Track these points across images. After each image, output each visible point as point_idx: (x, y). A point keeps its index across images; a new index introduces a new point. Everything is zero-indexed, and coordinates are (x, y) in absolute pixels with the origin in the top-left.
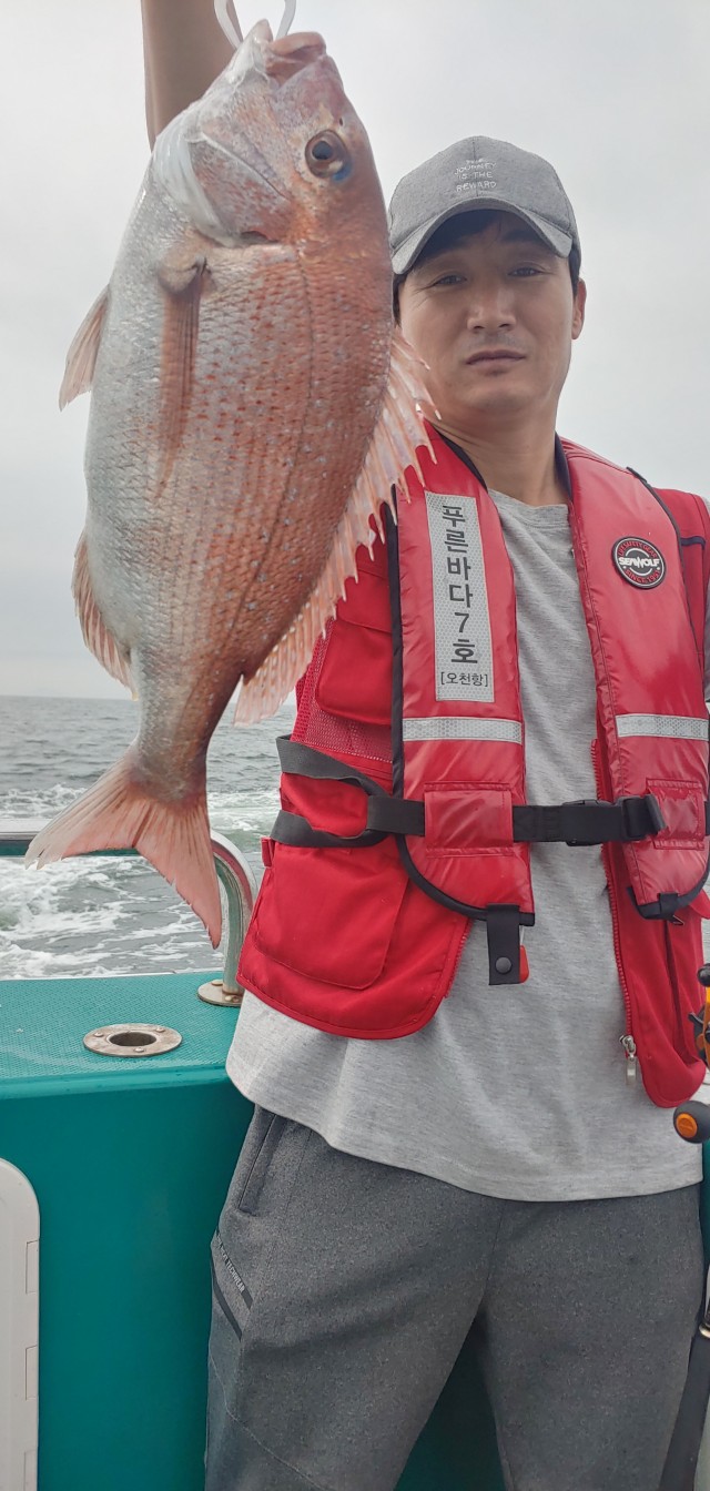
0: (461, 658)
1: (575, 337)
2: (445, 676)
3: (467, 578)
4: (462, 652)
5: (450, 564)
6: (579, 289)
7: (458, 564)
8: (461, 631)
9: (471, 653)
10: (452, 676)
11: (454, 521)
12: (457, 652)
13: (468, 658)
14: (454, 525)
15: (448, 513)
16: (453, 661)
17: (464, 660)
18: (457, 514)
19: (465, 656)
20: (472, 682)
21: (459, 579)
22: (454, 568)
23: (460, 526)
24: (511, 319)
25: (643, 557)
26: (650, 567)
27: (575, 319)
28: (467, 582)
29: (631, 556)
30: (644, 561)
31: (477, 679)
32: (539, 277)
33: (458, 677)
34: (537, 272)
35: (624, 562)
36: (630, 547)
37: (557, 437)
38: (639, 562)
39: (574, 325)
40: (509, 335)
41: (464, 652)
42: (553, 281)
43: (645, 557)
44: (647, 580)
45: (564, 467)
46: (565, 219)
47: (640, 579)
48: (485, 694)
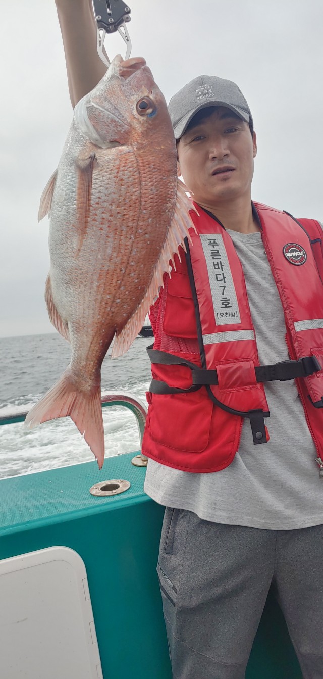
0: (224, 306)
3: (222, 270)
5: (214, 265)
6: (253, 135)
7: (218, 264)
10: (222, 314)
11: (213, 246)
20: (231, 316)
21: (219, 271)
22: (216, 267)
25: (296, 251)
26: (300, 255)
28: (223, 272)
29: (291, 252)
30: (297, 253)
35: (289, 255)
36: (290, 248)
44: (300, 261)
45: (257, 215)
47: (297, 261)
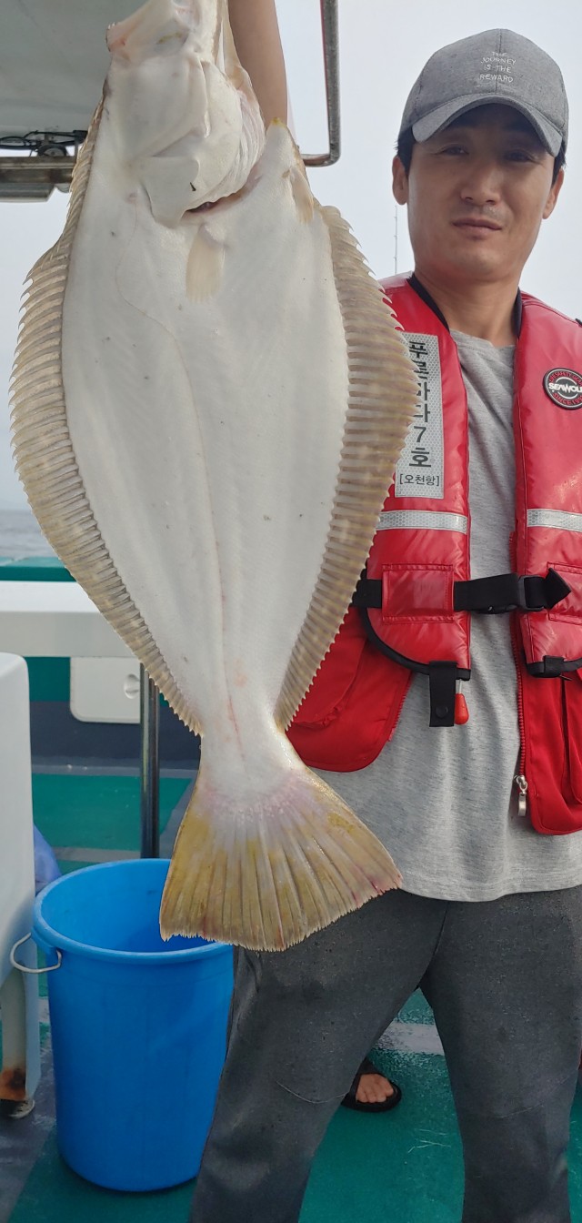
0: (417, 463)
1: (545, 217)
2: (403, 477)
4: (418, 458)
6: (557, 177)
8: (419, 441)
9: (426, 459)
10: (409, 477)
11: (418, 354)
12: (414, 458)
13: (423, 463)
14: (418, 356)
15: (413, 347)
16: (411, 465)
17: (420, 465)
18: (422, 348)
19: (420, 462)
20: (426, 482)
23: (423, 358)
24: (496, 196)
25: (570, 384)
26: (576, 393)
27: (549, 202)
29: (560, 382)
30: (571, 387)
31: (430, 481)
32: (528, 163)
33: (414, 478)
34: (528, 159)
35: (553, 387)
36: (560, 376)
37: (519, 291)
38: (565, 388)
39: (547, 207)
40: (492, 209)
41: (421, 458)
42: (538, 170)
43: (572, 384)
44: (572, 402)
46: (561, 119)
47: (566, 402)
48: (434, 492)
